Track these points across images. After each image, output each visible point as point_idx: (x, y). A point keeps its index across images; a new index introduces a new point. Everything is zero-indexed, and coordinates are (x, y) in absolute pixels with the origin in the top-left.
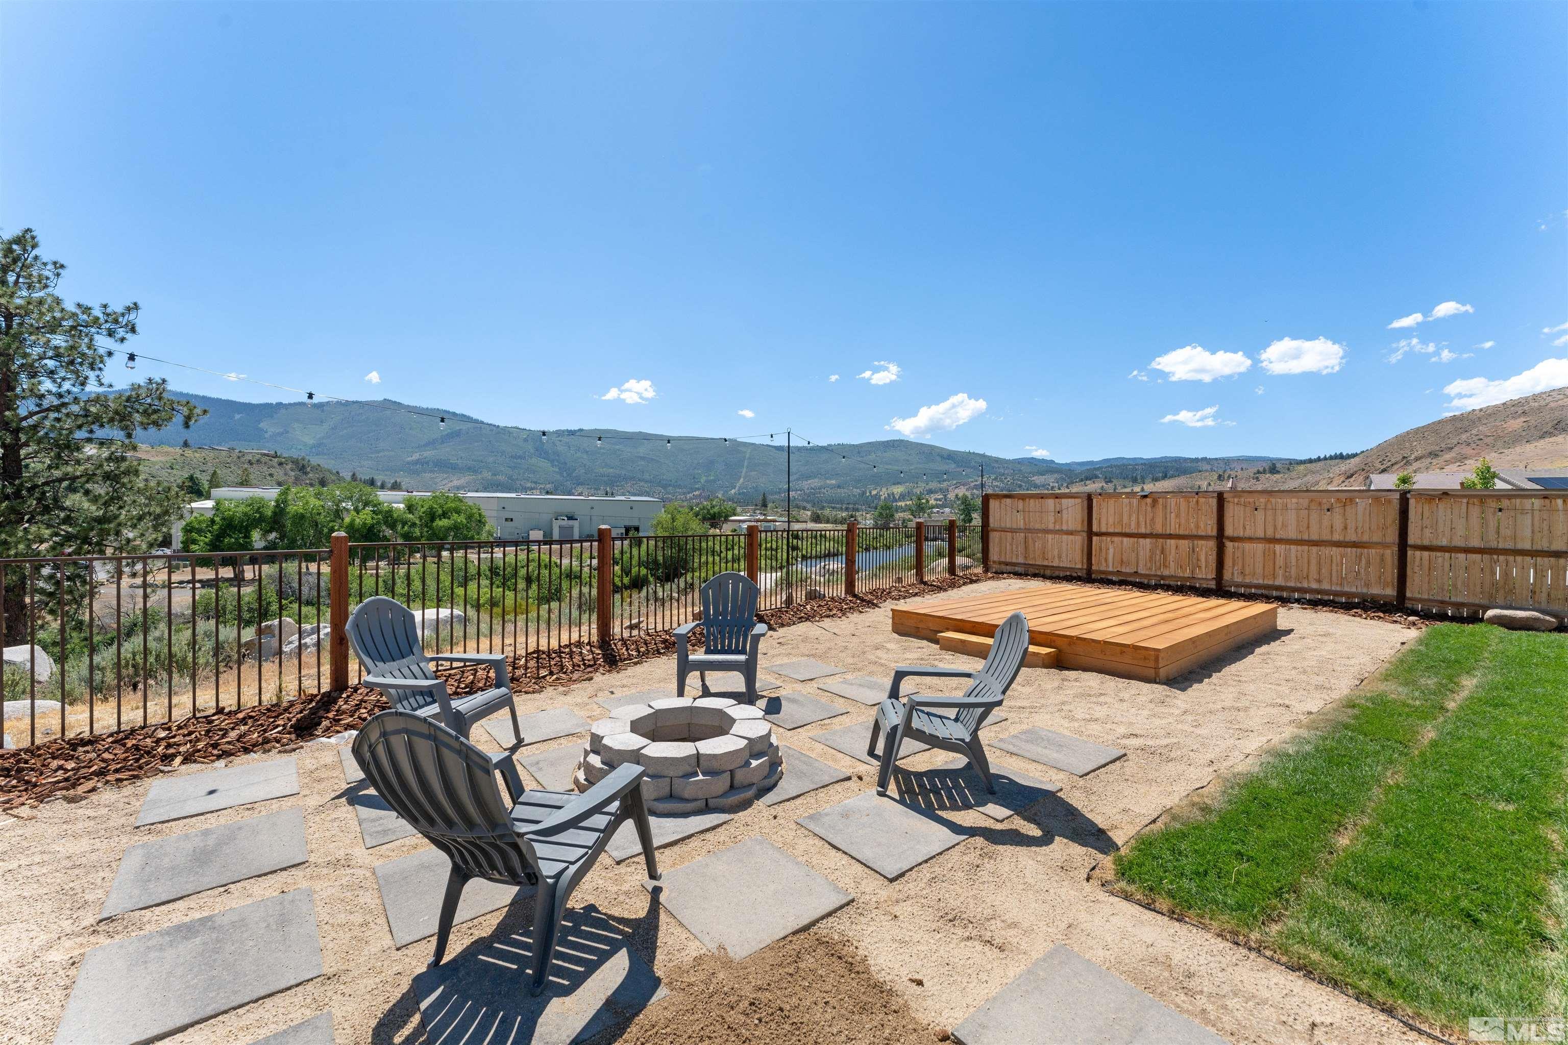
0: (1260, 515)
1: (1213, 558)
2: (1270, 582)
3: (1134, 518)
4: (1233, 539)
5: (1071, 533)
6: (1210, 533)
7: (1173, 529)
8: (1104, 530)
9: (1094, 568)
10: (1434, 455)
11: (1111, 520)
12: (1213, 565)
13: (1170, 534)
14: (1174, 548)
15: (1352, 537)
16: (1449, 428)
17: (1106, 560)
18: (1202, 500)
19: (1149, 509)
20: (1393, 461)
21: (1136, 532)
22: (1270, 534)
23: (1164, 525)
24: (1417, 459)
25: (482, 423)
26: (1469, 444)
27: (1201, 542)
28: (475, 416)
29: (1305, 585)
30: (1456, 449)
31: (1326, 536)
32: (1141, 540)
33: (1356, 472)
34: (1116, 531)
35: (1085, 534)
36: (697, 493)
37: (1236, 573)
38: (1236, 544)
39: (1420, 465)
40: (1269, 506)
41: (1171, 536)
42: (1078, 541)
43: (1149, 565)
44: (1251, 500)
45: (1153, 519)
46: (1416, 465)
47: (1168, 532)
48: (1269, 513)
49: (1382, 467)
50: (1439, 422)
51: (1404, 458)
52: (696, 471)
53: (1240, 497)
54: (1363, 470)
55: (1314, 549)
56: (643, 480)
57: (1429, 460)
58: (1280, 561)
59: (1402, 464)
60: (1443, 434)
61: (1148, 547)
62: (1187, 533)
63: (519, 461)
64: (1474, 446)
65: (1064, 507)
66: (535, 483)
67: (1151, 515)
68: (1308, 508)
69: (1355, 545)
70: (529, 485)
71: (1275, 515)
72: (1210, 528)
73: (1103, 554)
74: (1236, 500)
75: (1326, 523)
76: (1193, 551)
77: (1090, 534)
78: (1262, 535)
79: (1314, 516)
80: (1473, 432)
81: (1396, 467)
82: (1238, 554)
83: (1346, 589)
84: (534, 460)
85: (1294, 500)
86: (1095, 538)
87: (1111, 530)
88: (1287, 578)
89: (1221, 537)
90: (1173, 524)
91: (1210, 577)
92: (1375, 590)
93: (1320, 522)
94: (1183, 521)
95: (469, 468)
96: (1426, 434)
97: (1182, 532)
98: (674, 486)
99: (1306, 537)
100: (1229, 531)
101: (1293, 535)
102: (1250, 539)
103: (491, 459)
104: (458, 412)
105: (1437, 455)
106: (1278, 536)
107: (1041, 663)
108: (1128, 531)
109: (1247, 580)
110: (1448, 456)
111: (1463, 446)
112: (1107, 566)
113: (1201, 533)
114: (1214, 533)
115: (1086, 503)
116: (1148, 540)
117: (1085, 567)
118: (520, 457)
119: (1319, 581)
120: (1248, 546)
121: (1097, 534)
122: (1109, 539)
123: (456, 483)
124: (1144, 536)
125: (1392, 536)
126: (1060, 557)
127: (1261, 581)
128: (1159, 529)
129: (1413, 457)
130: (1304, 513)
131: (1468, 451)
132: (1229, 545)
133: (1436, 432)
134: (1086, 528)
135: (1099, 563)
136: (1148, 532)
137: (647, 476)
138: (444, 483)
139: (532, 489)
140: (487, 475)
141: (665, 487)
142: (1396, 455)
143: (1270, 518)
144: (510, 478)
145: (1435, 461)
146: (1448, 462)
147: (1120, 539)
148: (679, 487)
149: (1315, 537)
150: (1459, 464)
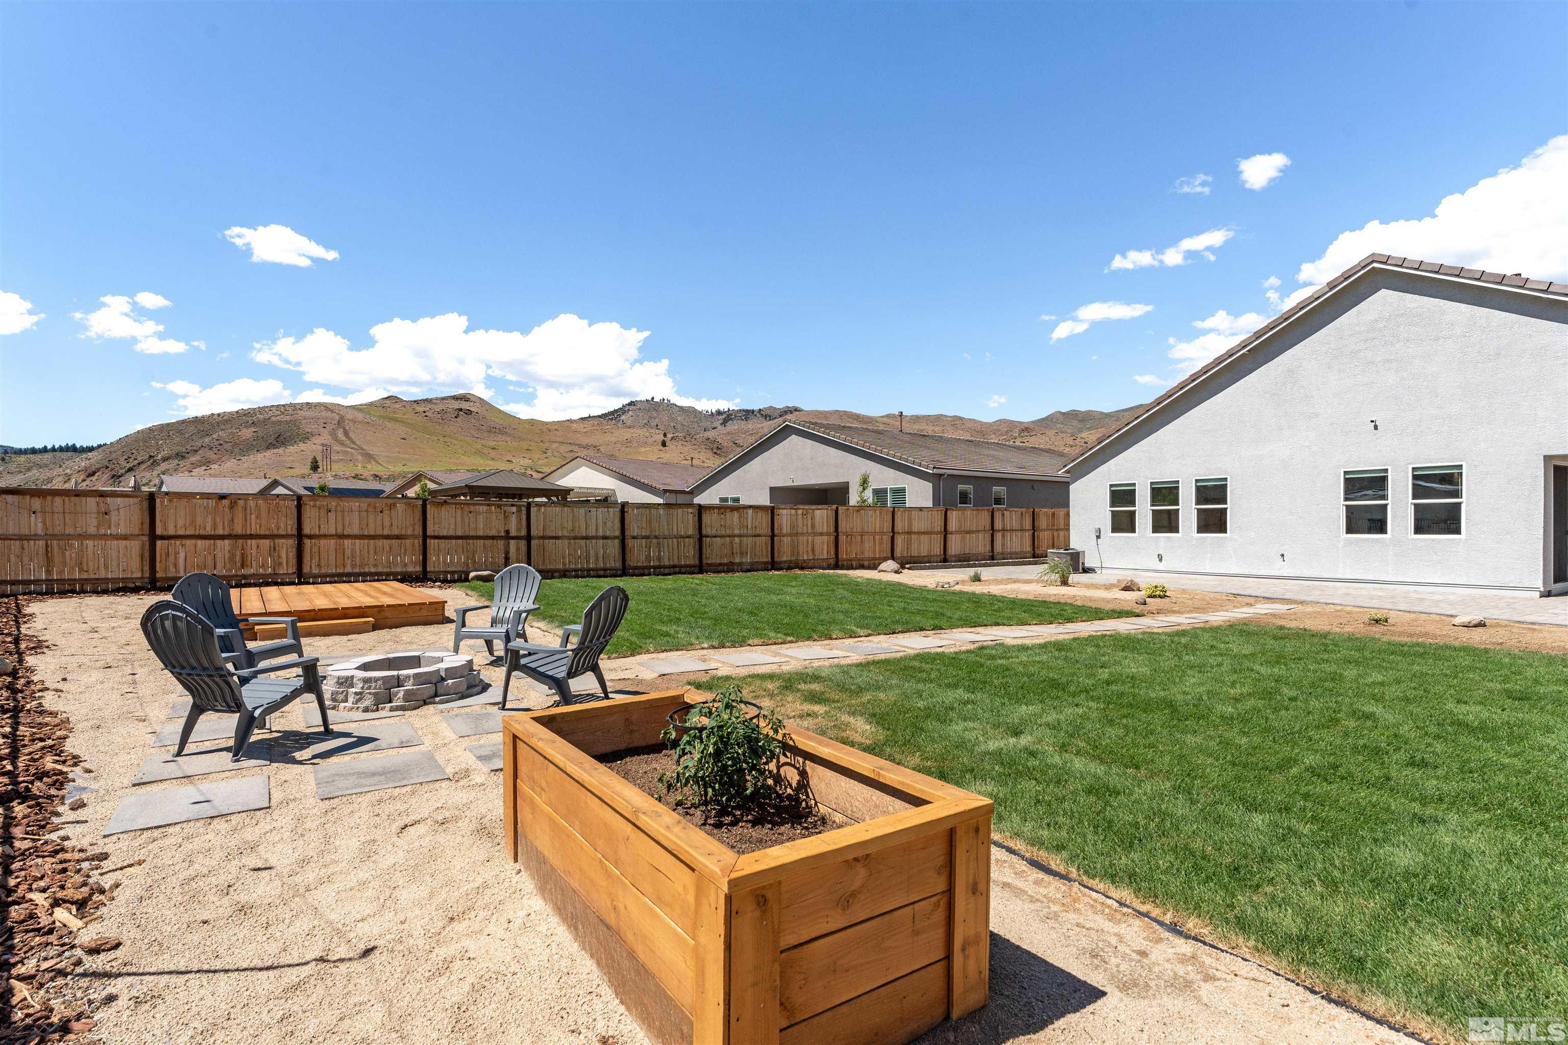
0: (332, 515)
1: (293, 554)
2: (341, 571)
3: (209, 519)
4: (310, 537)
5: (125, 537)
6: (290, 532)
7: (254, 529)
8: (171, 532)
9: (159, 575)
10: (180, 456)
11: (181, 522)
12: (293, 561)
13: (251, 535)
14: (254, 547)
15: (396, 532)
16: (192, 430)
17: (175, 565)
18: (282, 502)
19: (227, 510)
20: (140, 459)
21: (213, 533)
22: (340, 531)
23: (244, 526)
24: (165, 459)
26: (211, 449)
27: (282, 541)
29: (367, 570)
30: (200, 452)
31: (380, 532)
32: (219, 542)
33: (98, 470)
34: (188, 533)
35: (146, 539)
37: (313, 566)
38: (313, 541)
39: (168, 467)
40: (339, 509)
41: (251, 537)
42: (135, 547)
43: (228, 566)
44: (325, 503)
45: (232, 520)
46: (164, 466)
47: (248, 532)
48: (339, 514)
49: (128, 466)
50: (183, 422)
51: (151, 457)
53: (316, 501)
54: (107, 467)
55: (372, 542)
57: (176, 462)
58: (348, 553)
59: (149, 463)
60: (187, 435)
61: (227, 548)
62: (267, 533)
64: (215, 450)
65: (112, 508)
67: (230, 516)
68: (367, 511)
69: (398, 537)
71: (343, 516)
72: (291, 529)
73: (172, 558)
74: (312, 503)
75: (379, 522)
76: (275, 549)
77: (153, 537)
78: (334, 533)
79: (371, 516)
80: (215, 436)
81: (143, 466)
82: (315, 550)
83: (393, 570)
85: (357, 504)
86: (159, 543)
87: (181, 532)
88: (353, 566)
89: (300, 536)
90: (253, 522)
91: (290, 571)
92: (410, 569)
93: (375, 522)
94: (264, 522)
96: (171, 433)
97: (262, 533)
99: (366, 533)
100: (307, 530)
101: (356, 531)
102: (325, 536)
105: (183, 457)
106: (346, 533)
107: (371, 628)
108: (202, 532)
109: (323, 571)
110: (194, 459)
111: (207, 449)
112: (177, 571)
113: (282, 532)
114: (295, 532)
115: (146, 504)
116: (227, 542)
117: (147, 575)
119: (375, 566)
120: (323, 542)
121: (163, 538)
122: (178, 542)
124: (222, 537)
125: (419, 531)
126: (106, 567)
127: (334, 571)
128: (239, 530)
129: (159, 457)
130: (364, 514)
131: (210, 455)
132: (307, 542)
133: (180, 432)
134: (146, 531)
135: (166, 570)
136: (226, 533)
142: (142, 453)
143: (339, 519)
145: (182, 463)
146: (195, 465)
147: (194, 541)
149: (372, 533)
150: (205, 468)
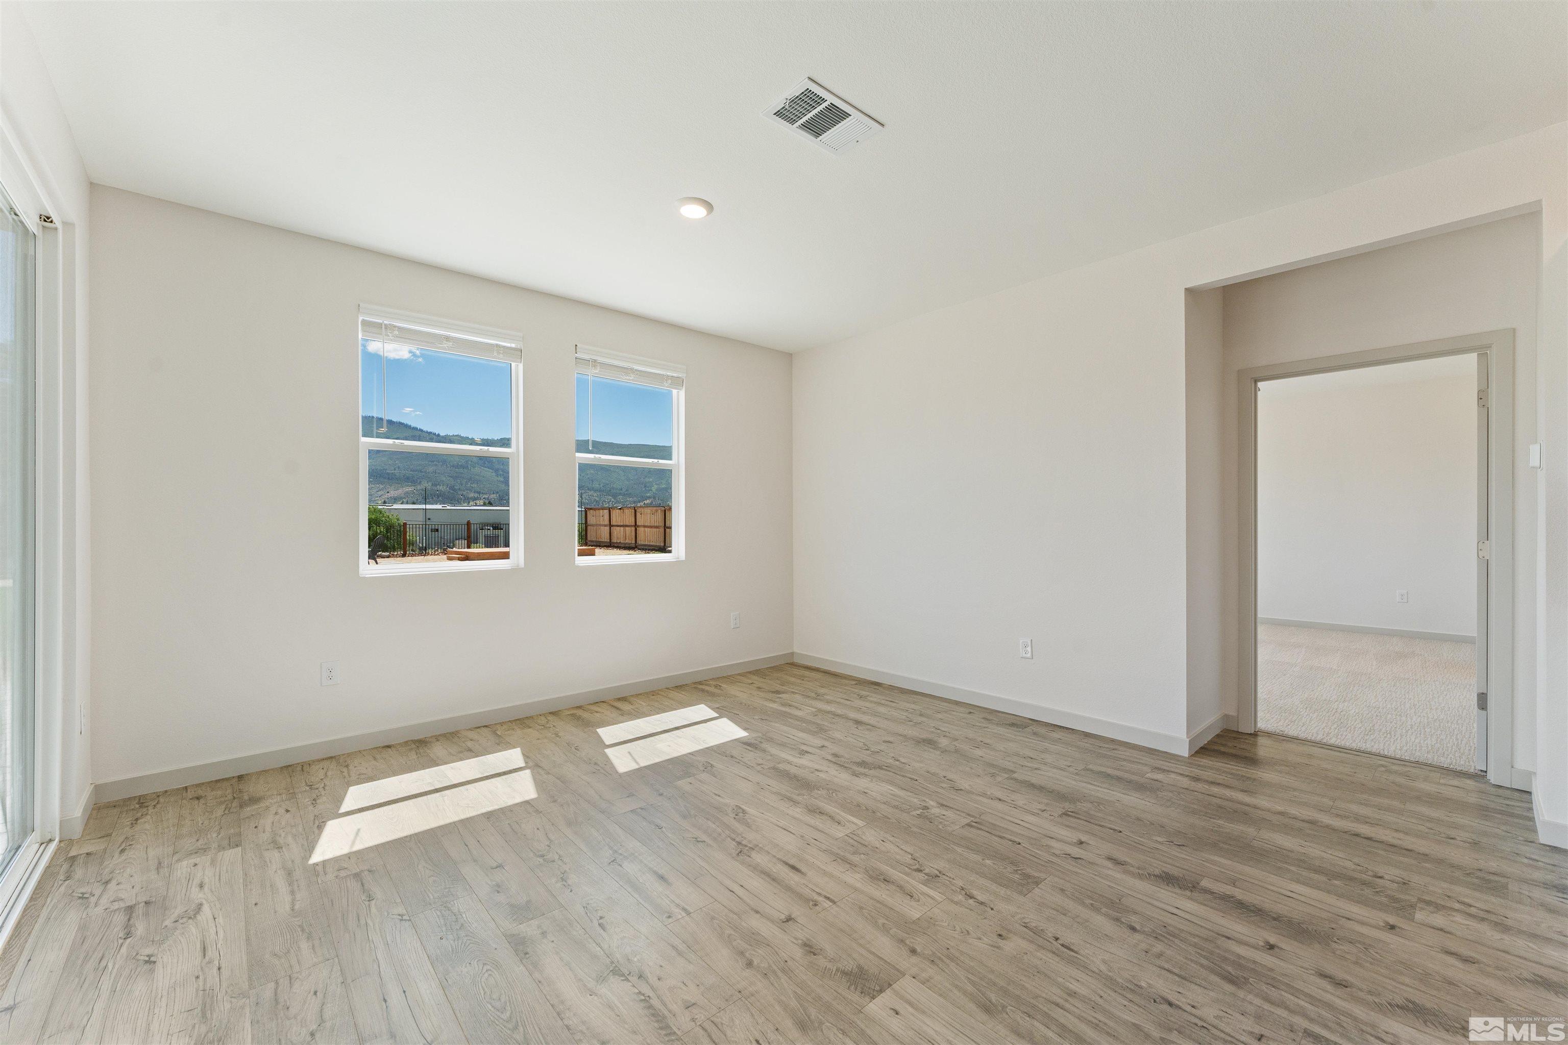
25: (421, 430)
28: (413, 425)
36: (648, 501)
52: (647, 480)
56: (593, 489)
63: (461, 470)
66: (479, 493)
70: (472, 495)
84: (477, 470)
95: (408, 478)
98: (624, 495)
103: (431, 469)
104: (394, 420)
118: (463, 467)
123: (393, 493)
137: (596, 485)
138: (380, 493)
139: (475, 499)
140: (426, 485)
141: (614, 496)
144: (452, 488)
148: (630, 495)
